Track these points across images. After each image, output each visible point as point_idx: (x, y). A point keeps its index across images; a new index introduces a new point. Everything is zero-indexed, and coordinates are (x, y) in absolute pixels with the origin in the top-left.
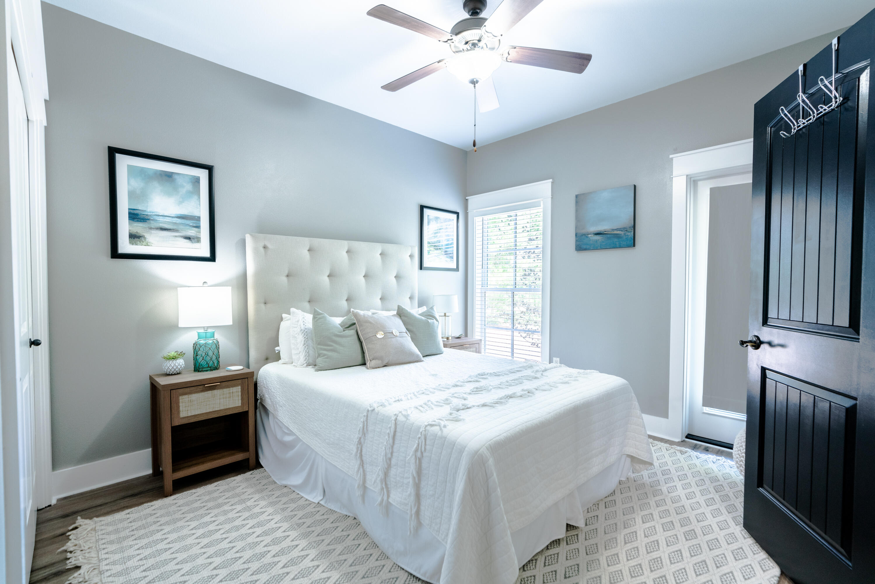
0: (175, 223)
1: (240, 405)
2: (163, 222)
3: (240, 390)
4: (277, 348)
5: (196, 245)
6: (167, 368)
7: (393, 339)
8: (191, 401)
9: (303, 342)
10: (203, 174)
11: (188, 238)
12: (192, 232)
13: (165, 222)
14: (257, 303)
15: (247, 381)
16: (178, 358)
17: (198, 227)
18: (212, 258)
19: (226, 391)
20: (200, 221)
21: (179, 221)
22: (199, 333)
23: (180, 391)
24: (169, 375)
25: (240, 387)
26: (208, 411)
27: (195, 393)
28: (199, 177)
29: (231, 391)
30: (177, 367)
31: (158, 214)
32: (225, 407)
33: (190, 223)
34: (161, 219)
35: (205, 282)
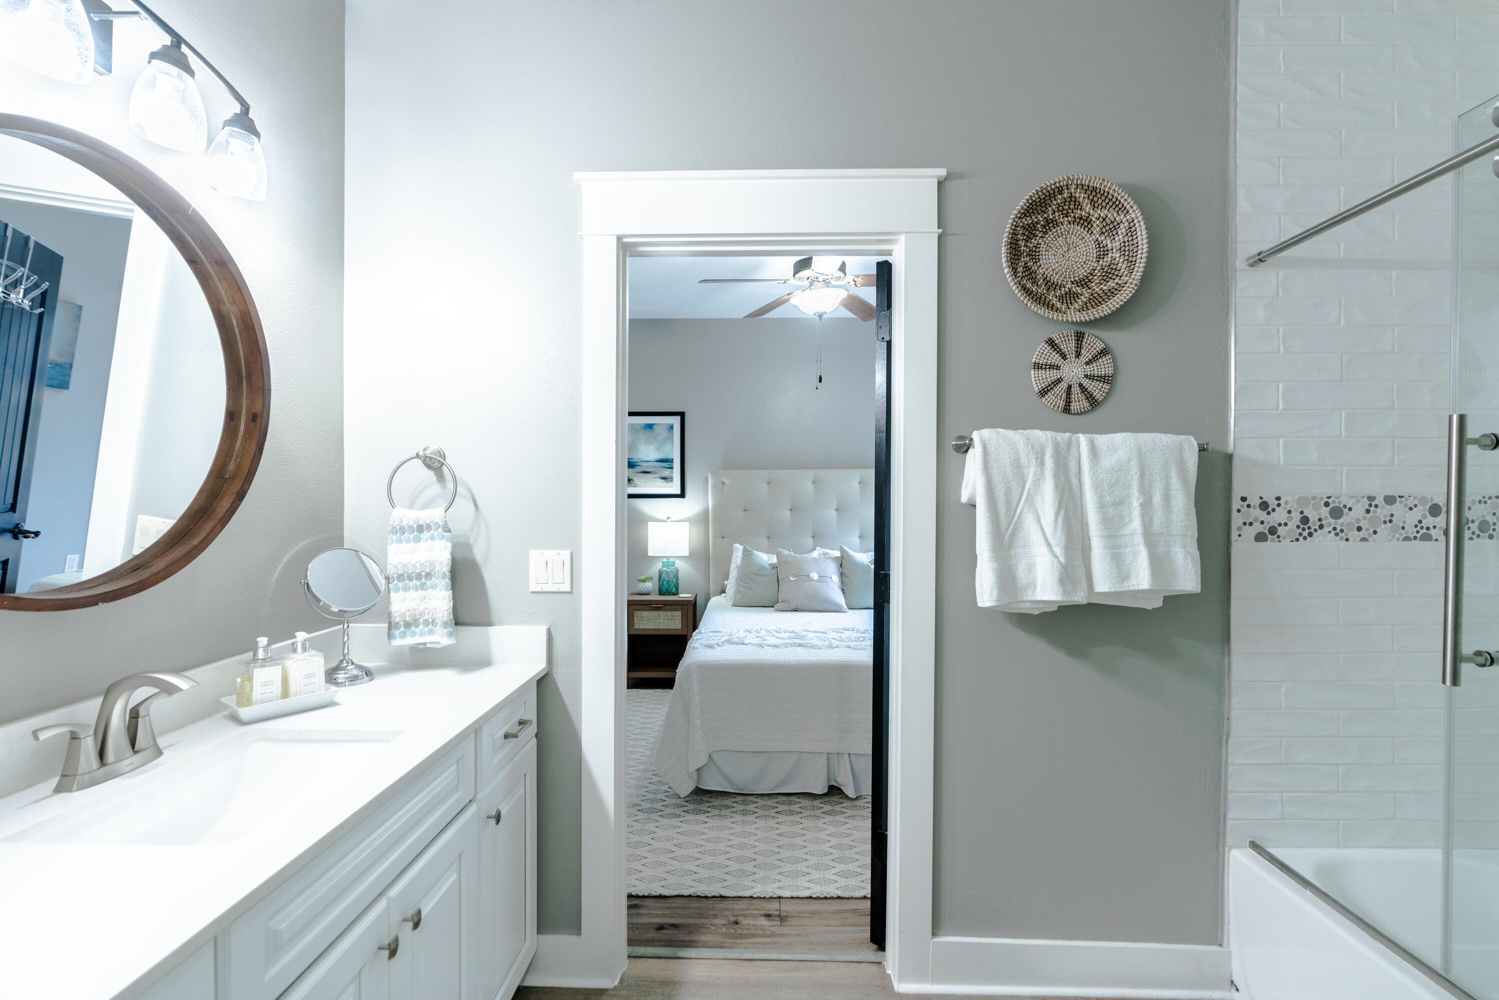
0: (655, 466)
1: (680, 628)
2: (645, 467)
3: (680, 615)
4: (726, 582)
5: (670, 484)
6: (640, 589)
7: (806, 583)
8: (642, 617)
9: (735, 578)
10: (676, 421)
11: (664, 478)
12: (666, 473)
13: (649, 467)
14: (715, 537)
15: (686, 608)
16: (646, 581)
17: (672, 468)
18: (682, 495)
19: (669, 613)
20: (673, 462)
21: (658, 464)
22: (663, 562)
23: (635, 607)
24: (641, 594)
25: (680, 612)
26: (655, 628)
27: (646, 610)
28: (673, 424)
29: (673, 614)
30: (647, 589)
31: (642, 460)
32: (668, 628)
33: (666, 464)
34: (644, 464)
35: (668, 518)
